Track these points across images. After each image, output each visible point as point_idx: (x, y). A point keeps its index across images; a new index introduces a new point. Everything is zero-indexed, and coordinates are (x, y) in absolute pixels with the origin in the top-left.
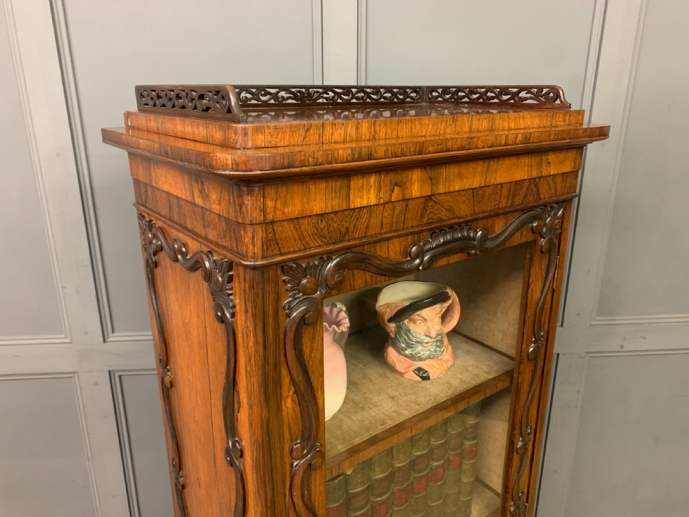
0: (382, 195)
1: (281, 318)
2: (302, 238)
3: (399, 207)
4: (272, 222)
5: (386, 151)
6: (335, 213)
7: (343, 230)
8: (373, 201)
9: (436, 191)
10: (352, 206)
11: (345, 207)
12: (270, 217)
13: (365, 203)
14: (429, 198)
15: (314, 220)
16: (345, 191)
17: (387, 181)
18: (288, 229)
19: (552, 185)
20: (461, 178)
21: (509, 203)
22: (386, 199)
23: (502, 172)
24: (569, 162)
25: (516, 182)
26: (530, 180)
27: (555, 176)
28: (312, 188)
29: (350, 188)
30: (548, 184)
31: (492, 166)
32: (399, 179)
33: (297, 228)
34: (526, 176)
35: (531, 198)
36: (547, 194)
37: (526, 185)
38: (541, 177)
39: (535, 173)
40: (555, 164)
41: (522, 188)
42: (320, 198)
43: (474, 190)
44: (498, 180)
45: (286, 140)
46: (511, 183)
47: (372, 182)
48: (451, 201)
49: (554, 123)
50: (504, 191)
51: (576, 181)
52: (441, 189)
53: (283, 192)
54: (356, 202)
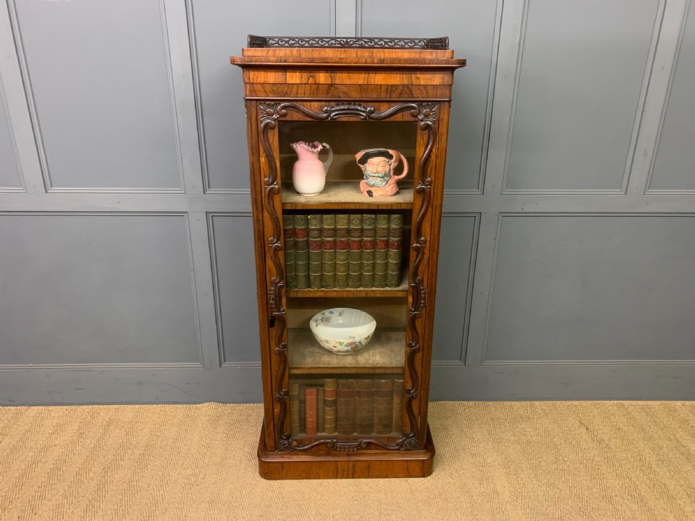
0: (303, 79)
1: (259, 123)
2: (265, 92)
3: (313, 87)
4: (253, 83)
5: (293, 60)
6: (280, 84)
7: (285, 92)
8: (298, 82)
9: (334, 82)
10: (288, 83)
11: (284, 82)
12: (251, 82)
13: (294, 82)
14: (332, 85)
15: (271, 85)
16: (284, 77)
17: (306, 74)
18: (259, 87)
19: (424, 91)
20: (350, 78)
21: (388, 96)
22: (306, 82)
23: (379, 79)
24: (437, 79)
25: (392, 85)
26: (403, 85)
27: (425, 86)
28: (269, 73)
29: (286, 75)
30: (419, 89)
31: (371, 75)
32: (312, 74)
33: (263, 88)
34: (399, 83)
35: (406, 96)
36: (419, 96)
37: (401, 88)
38: (412, 85)
39: (406, 82)
40: (424, 79)
41: (397, 89)
42: (272, 77)
43: (360, 85)
44: (376, 83)
45: (259, 54)
46: (388, 85)
47: (298, 74)
48: (345, 89)
49: (422, 56)
50: (383, 88)
51: (448, 92)
52: (337, 82)
53: (256, 73)
54: (290, 81)
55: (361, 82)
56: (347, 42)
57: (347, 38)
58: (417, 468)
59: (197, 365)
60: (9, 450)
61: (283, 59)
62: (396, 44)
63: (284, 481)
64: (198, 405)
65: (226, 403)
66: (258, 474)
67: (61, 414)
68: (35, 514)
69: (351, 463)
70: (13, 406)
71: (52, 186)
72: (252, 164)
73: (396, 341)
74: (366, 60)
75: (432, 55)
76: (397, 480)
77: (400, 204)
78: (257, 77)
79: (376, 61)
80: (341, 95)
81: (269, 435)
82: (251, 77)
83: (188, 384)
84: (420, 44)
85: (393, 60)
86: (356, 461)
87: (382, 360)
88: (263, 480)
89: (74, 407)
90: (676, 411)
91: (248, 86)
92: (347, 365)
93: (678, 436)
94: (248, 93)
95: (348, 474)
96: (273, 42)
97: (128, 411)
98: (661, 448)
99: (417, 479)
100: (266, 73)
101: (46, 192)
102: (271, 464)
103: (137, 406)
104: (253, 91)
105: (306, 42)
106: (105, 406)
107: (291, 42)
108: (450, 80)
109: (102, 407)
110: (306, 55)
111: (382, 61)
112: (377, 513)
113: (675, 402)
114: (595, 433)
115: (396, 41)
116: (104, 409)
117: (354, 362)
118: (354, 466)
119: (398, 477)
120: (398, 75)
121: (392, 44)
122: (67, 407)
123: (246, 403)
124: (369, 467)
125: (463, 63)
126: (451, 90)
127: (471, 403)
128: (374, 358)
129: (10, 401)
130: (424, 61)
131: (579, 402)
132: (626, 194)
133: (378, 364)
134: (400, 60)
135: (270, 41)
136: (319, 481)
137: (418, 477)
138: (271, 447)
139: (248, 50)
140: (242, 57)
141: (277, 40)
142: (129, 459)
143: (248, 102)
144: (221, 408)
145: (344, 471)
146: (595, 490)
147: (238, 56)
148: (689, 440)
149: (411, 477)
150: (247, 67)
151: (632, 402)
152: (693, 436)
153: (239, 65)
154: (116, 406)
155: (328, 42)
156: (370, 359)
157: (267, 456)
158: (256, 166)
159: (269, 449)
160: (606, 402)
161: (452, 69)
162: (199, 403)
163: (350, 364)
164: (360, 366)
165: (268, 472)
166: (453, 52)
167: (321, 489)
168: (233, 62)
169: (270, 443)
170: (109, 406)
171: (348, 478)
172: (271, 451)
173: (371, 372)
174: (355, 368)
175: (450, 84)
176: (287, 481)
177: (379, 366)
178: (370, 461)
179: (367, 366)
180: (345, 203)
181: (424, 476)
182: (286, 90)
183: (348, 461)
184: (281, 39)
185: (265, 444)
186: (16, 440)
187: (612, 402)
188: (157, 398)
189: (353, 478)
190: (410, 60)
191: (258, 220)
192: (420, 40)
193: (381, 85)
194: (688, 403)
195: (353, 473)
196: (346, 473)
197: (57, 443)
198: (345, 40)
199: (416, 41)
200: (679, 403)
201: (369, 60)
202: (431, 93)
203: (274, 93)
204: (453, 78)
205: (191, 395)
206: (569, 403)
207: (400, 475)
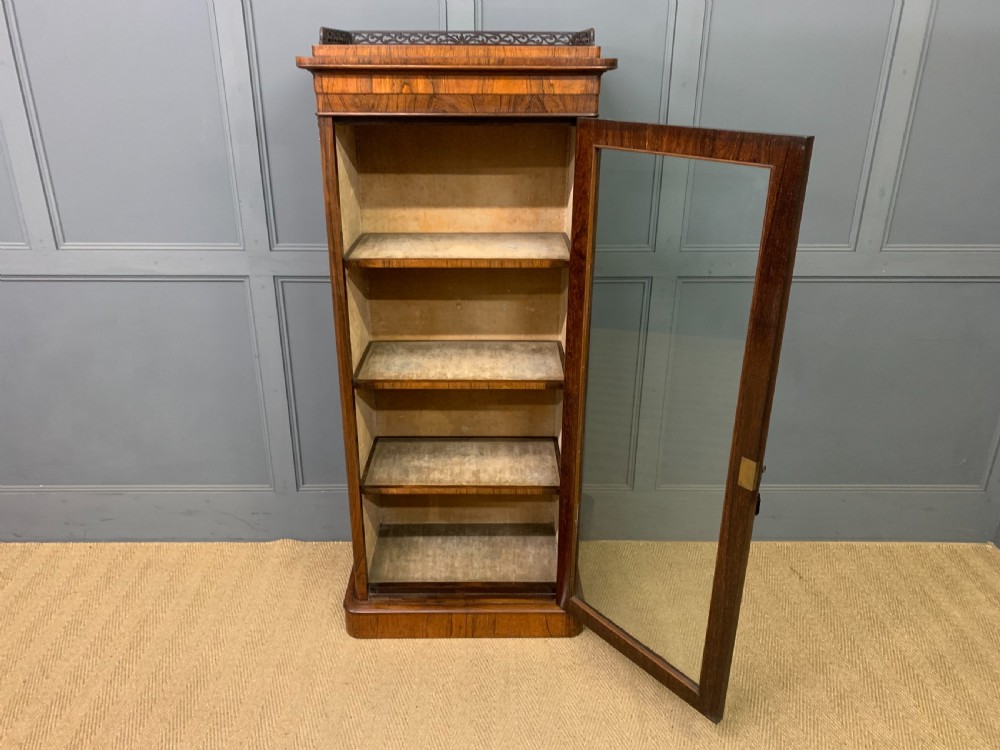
0: (395, 88)
2: (344, 105)
3: (409, 98)
4: (327, 94)
5: (380, 61)
6: (365, 94)
7: (370, 105)
8: (388, 91)
9: (436, 91)
10: (374, 92)
11: (369, 91)
12: (325, 91)
13: (383, 92)
14: (434, 95)
15: (352, 96)
16: (369, 83)
17: (398, 81)
18: (336, 99)
19: (560, 103)
20: (458, 85)
21: (511, 110)
22: (398, 91)
23: (499, 86)
24: (577, 86)
25: (516, 95)
26: (532, 95)
27: (562, 96)
28: (349, 80)
29: (372, 82)
30: (554, 101)
31: (487, 81)
32: (407, 81)
33: (341, 99)
34: (525, 92)
35: (536, 110)
36: (554, 109)
37: (528, 99)
38: (544, 94)
39: (535, 91)
40: (559, 86)
41: (522, 100)
42: (353, 85)
43: (472, 95)
44: (495, 91)
45: (336, 54)
46: (510, 95)
47: (387, 80)
48: (452, 101)
49: (557, 55)
50: (504, 100)
51: (593, 103)
52: (442, 91)
53: (332, 80)
54: (377, 90)
55: (473, 91)
56: (462, 37)
57: (462, 33)
58: (560, 624)
59: (266, 487)
60: (12, 598)
61: (366, 60)
62: (529, 40)
63: (379, 641)
64: (267, 543)
65: (306, 540)
66: (344, 631)
67: (83, 552)
68: (47, 678)
69: (469, 616)
70: (19, 542)
71: (64, 241)
72: (328, 205)
73: (535, 453)
74: (479, 60)
75: (570, 54)
76: (533, 641)
77: (532, 261)
78: (333, 85)
79: (492, 61)
80: (447, 108)
81: (358, 578)
82: (325, 84)
83: (253, 514)
84: (563, 40)
85: (516, 61)
86: (477, 614)
87: (512, 477)
88: (351, 638)
89: (101, 544)
90: (928, 554)
91: (321, 98)
92: (464, 484)
93: (926, 588)
94: (320, 107)
95: (466, 632)
96: (361, 38)
97: (174, 550)
98: (900, 602)
99: (560, 640)
100: (345, 79)
101: (57, 248)
102: (361, 617)
103: (186, 544)
104: (328, 105)
105: (406, 38)
106: (143, 544)
107: (385, 38)
108: (596, 87)
109: (138, 544)
110: (397, 54)
111: (501, 61)
112: (503, 682)
113: (927, 544)
114: (811, 583)
115: (530, 36)
116: (141, 546)
117: (474, 479)
118: (474, 621)
119: (534, 637)
120: (525, 81)
121: (525, 40)
122: (91, 544)
123: (334, 541)
124: (495, 622)
125: (612, 64)
126: (597, 101)
127: (641, 543)
128: (502, 475)
129: (15, 535)
130: (559, 61)
131: (793, 543)
132: (855, 250)
133: (507, 482)
134: (524, 61)
135: (357, 38)
136: (427, 640)
137: (562, 636)
138: (362, 594)
139: (319, 48)
140: (311, 56)
141: (365, 35)
142: (173, 611)
143: (322, 119)
144: (299, 546)
145: (460, 627)
146: (802, 656)
147: (307, 56)
148: (941, 593)
149: (551, 637)
150: (319, 71)
151: (867, 544)
152: (947, 588)
153: (309, 69)
154: (156, 544)
155: (436, 38)
156: (496, 477)
157: (356, 606)
158: (333, 206)
159: (359, 596)
160: (830, 543)
161: (599, 73)
162: (269, 541)
163: (468, 482)
164: (482, 484)
165: (358, 627)
166: (599, 48)
167: (429, 651)
168: (300, 65)
169: (361, 588)
170: (147, 544)
171: (466, 637)
172: (362, 600)
173: (497, 492)
174: (474, 487)
175: (595, 92)
176: (383, 640)
177: (507, 484)
178: (496, 614)
179: (492, 484)
180: (457, 260)
181: (570, 635)
182: (372, 102)
183: (467, 614)
184: (371, 34)
185: (354, 590)
186: (23, 584)
187: (839, 543)
188: (212, 534)
189: (473, 637)
190: (540, 59)
191: (338, 283)
192: (563, 35)
193: (501, 96)
194: (944, 545)
195: (473, 632)
196: (463, 631)
197: (77, 590)
198: (459, 35)
199: (558, 36)
200: (933, 545)
201: (483, 61)
202: (570, 107)
203: (358, 108)
204: (599, 85)
205: (258, 528)
206: (779, 544)
207: (537, 634)
